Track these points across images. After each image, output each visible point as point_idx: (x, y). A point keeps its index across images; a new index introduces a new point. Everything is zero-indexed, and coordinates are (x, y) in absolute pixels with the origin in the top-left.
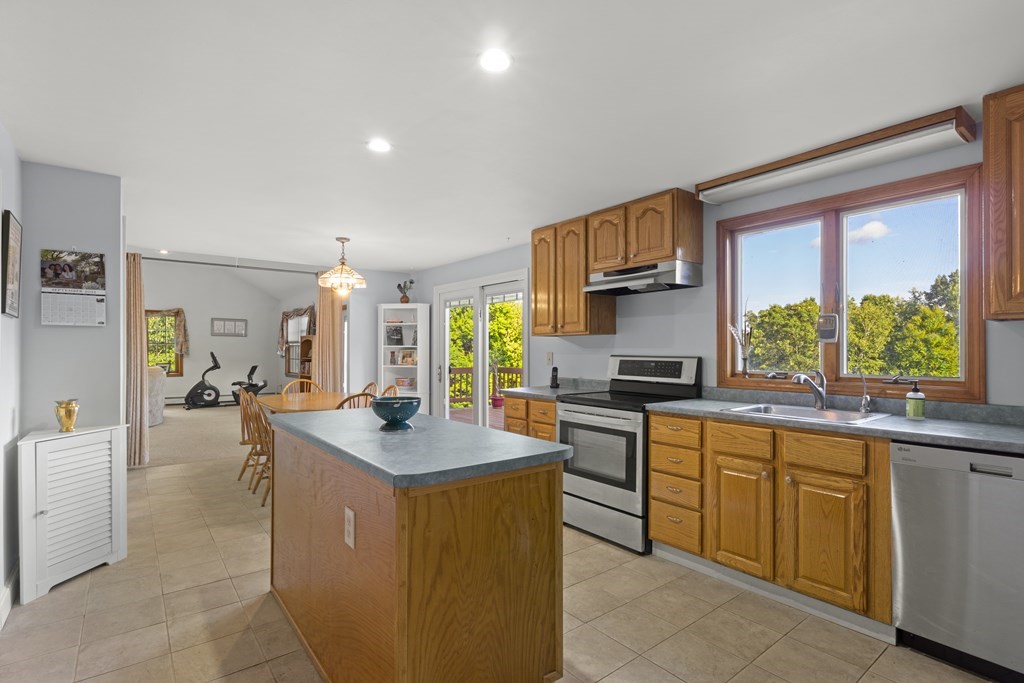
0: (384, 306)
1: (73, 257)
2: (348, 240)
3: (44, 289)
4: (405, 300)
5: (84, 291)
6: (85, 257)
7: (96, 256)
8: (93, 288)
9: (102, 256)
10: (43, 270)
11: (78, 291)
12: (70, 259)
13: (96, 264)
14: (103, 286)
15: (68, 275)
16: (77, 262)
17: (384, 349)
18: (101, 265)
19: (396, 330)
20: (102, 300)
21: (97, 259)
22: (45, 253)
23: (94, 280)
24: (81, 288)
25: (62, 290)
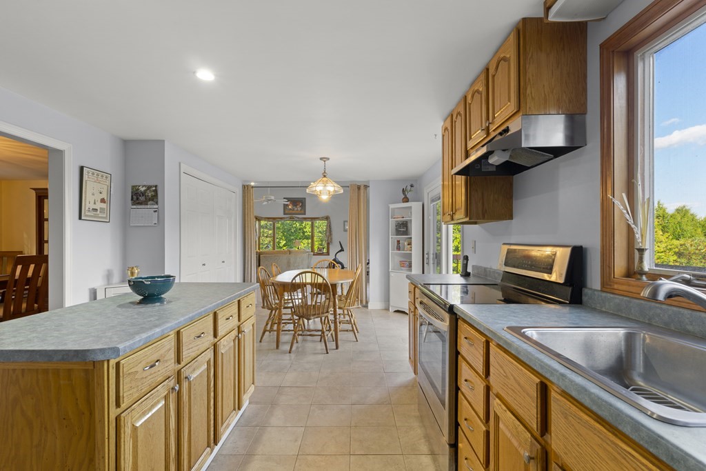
0: (392, 206)
1: (144, 188)
2: (328, 159)
3: (133, 207)
4: (406, 200)
5: (148, 206)
6: (149, 187)
7: (154, 186)
8: (152, 204)
9: (156, 186)
10: (132, 196)
11: (146, 206)
12: (143, 189)
13: (154, 191)
14: (157, 203)
15: (142, 198)
16: (145, 191)
17: (393, 238)
18: (156, 191)
19: (403, 224)
20: (156, 211)
21: (154, 188)
22: (133, 187)
23: (153, 200)
24: (147, 205)
25: (139, 207)
